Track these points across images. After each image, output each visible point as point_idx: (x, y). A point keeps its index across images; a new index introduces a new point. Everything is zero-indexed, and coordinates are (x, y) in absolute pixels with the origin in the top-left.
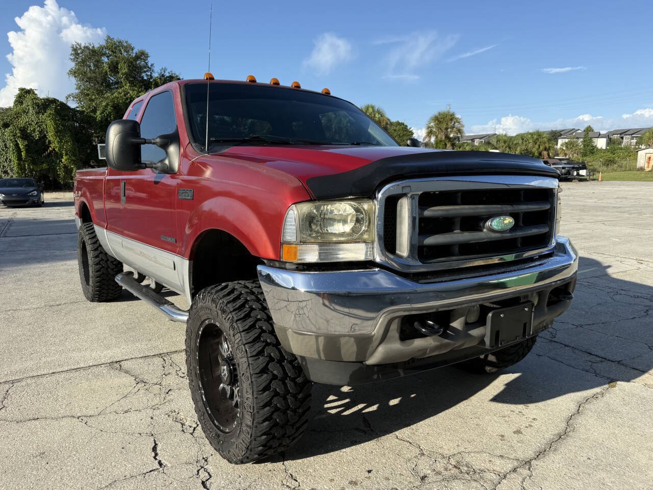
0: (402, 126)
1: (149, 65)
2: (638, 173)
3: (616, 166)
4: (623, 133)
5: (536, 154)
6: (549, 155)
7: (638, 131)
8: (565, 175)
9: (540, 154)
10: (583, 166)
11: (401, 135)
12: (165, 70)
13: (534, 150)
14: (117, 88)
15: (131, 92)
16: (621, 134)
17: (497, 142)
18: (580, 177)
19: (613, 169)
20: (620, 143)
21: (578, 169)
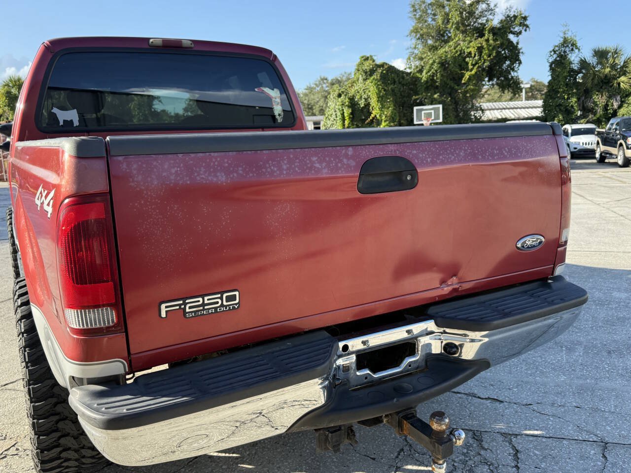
15: (462, 43)
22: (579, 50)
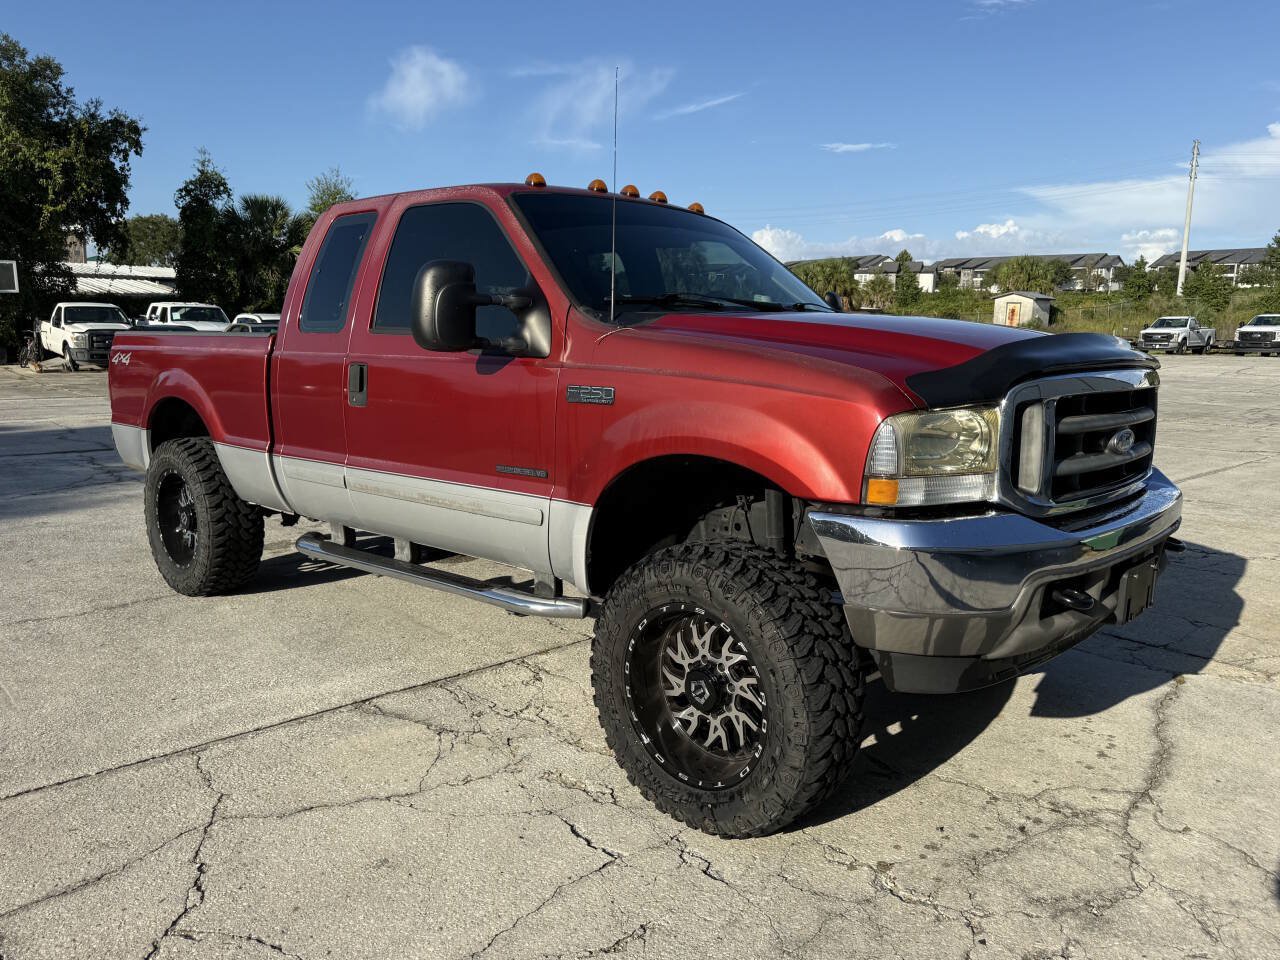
1: (63, 89)
4: (961, 265)
6: (851, 304)
7: (983, 263)
12: (98, 104)
16: (956, 267)
20: (958, 281)
22: (229, 195)
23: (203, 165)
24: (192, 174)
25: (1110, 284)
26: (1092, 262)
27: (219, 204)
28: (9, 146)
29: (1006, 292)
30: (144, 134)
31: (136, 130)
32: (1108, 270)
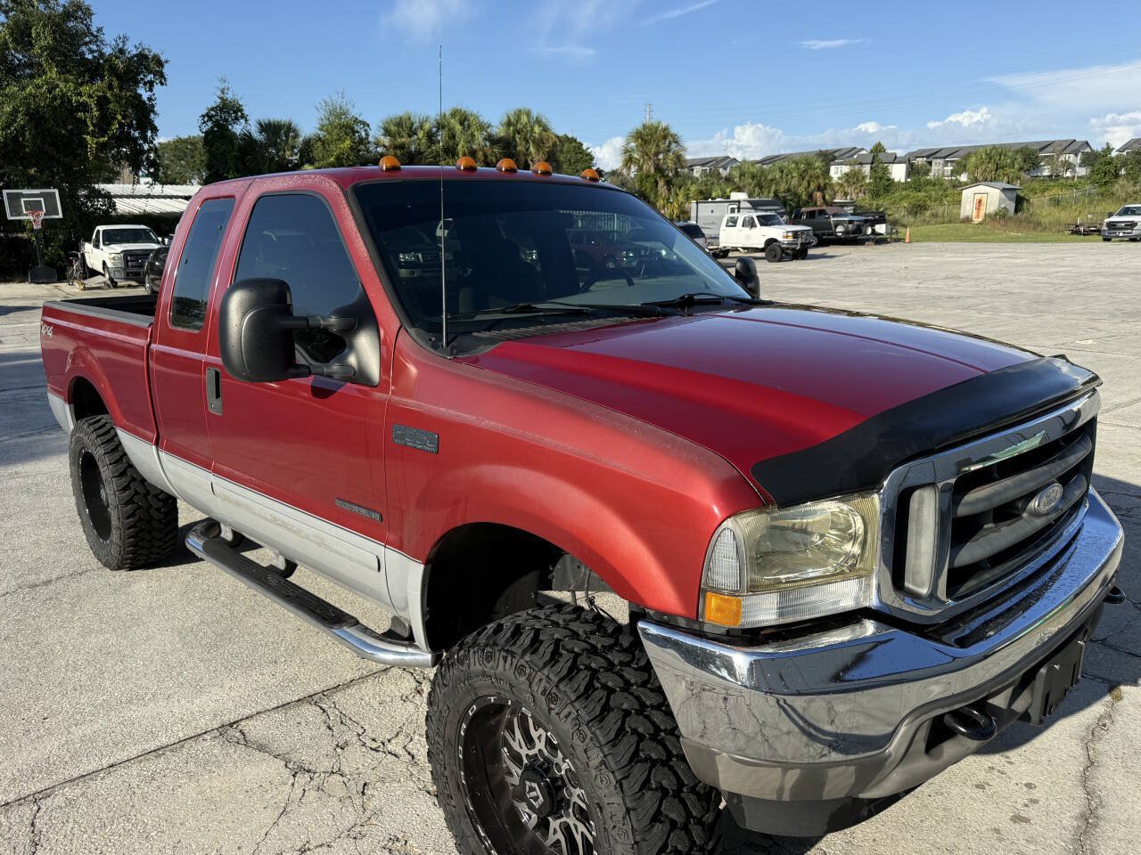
0: (574, 144)
1: (94, 29)
2: (963, 226)
3: (928, 213)
4: (932, 155)
5: (804, 197)
6: (824, 198)
7: (953, 152)
8: (853, 233)
9: (810, 196)
10: (880, 217)
11: (572, 161)
12: (125, 40)
13: (801, 190)
14: (32, 77)
15: (62, 85)
16: (928, 157)
17: (740, 178)
18: (877, 237)
19: (924, 220)
20: (929, 171)
21: (873, 223)
22: (246, 120)
23: (223, 93)
24: (214, 101)
25: (1077, 169)
26: (1059, 148)
27: (238, 129)
28: (48, 83)
29: (975, 181)
30: (166, 65)
31: (160, 63)
32: (1076, 155)
